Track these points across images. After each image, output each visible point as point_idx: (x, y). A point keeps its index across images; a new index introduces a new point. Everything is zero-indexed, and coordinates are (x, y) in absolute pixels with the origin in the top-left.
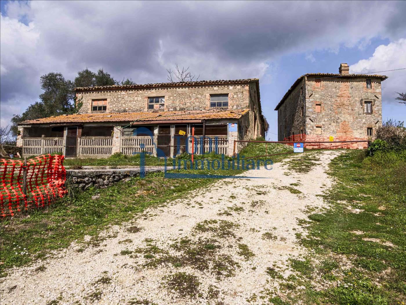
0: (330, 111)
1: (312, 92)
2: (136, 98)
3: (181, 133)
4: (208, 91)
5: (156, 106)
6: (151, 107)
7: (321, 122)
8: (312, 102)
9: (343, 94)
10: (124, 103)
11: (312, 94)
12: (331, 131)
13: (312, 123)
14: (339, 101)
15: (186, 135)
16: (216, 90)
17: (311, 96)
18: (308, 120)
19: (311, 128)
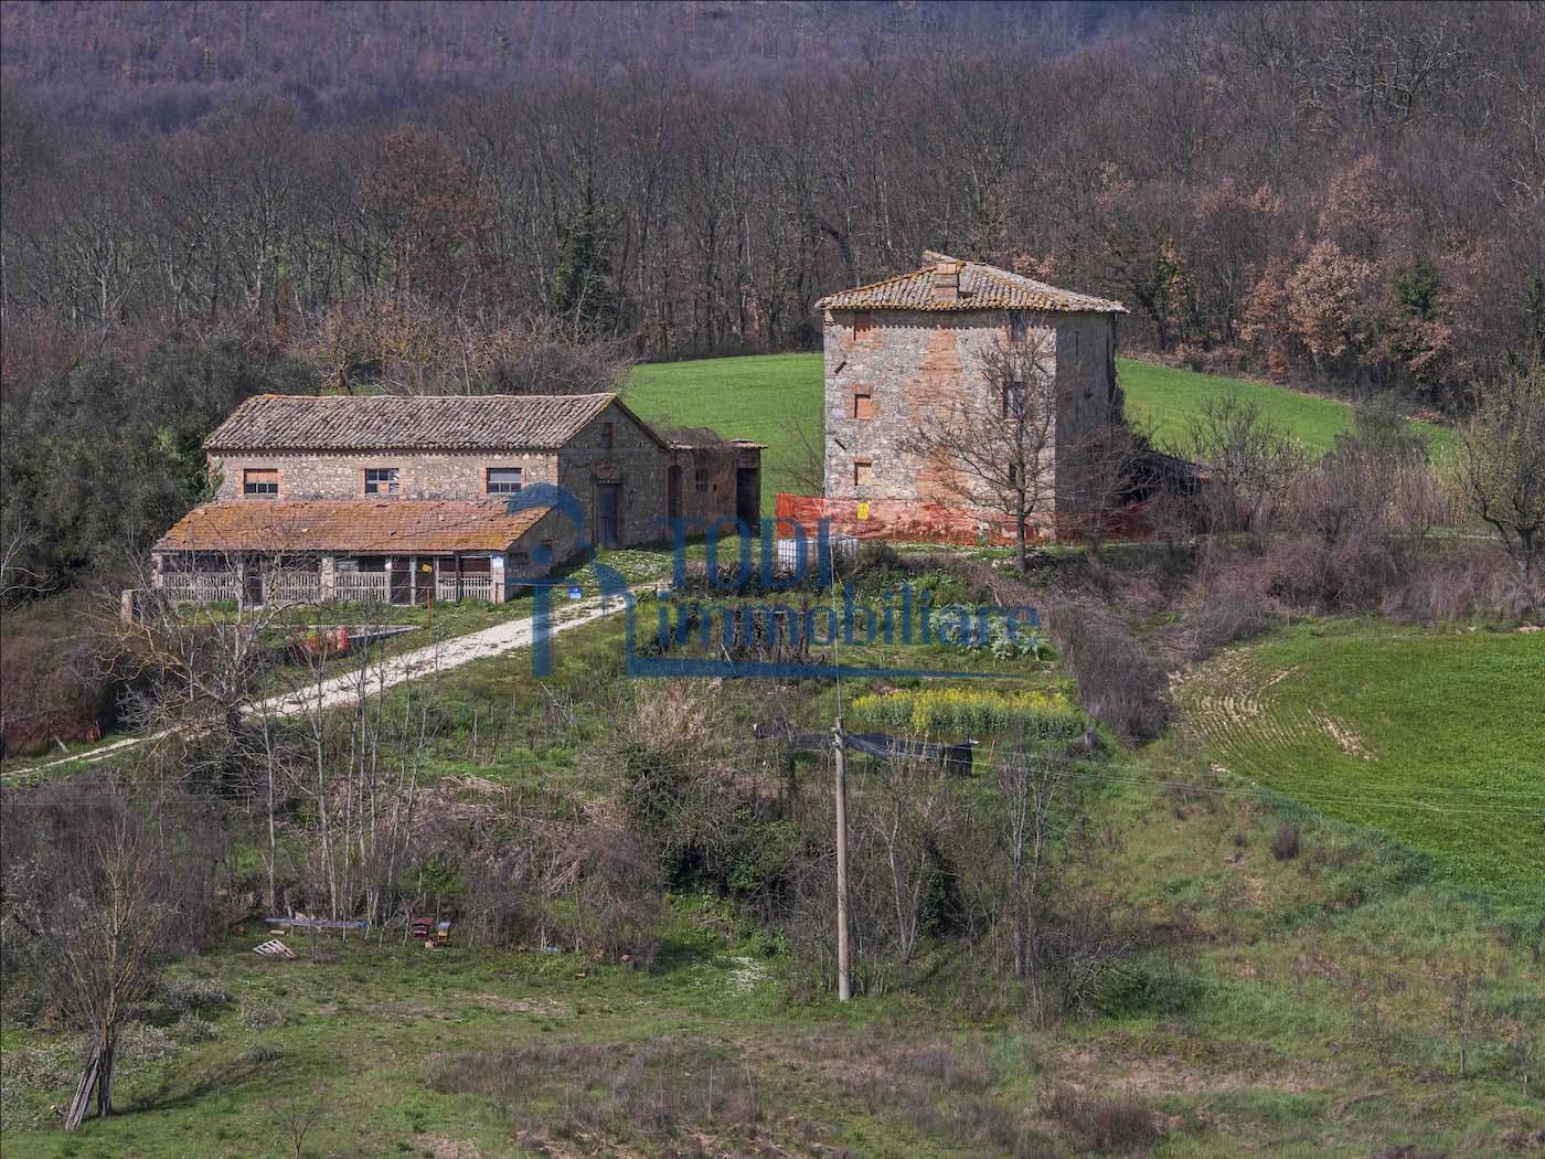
0: (898, 416)
1: (845, 356)
2: (340, 470)
3: (426, 568)
4: (482, 463)
5: (383, 486)
6: (371, 489)
7: (868, 449)
8: (843, 387)
9: (939, 359)
10: (316, 480)
11: (845, 363)
12: (901, 477)
13: (842, 453)
14: (924, 385)
15: (433, 572)
16: (498, 460)
17: (840, 368)
18: (830, 443)
19: (840, 468)
